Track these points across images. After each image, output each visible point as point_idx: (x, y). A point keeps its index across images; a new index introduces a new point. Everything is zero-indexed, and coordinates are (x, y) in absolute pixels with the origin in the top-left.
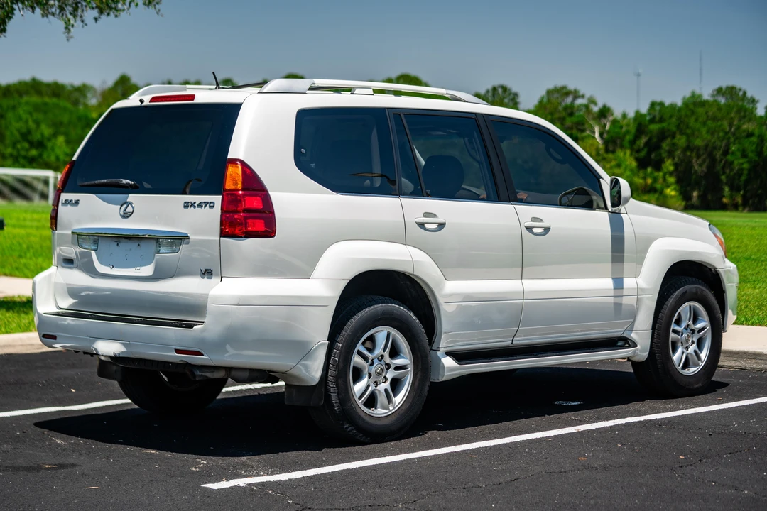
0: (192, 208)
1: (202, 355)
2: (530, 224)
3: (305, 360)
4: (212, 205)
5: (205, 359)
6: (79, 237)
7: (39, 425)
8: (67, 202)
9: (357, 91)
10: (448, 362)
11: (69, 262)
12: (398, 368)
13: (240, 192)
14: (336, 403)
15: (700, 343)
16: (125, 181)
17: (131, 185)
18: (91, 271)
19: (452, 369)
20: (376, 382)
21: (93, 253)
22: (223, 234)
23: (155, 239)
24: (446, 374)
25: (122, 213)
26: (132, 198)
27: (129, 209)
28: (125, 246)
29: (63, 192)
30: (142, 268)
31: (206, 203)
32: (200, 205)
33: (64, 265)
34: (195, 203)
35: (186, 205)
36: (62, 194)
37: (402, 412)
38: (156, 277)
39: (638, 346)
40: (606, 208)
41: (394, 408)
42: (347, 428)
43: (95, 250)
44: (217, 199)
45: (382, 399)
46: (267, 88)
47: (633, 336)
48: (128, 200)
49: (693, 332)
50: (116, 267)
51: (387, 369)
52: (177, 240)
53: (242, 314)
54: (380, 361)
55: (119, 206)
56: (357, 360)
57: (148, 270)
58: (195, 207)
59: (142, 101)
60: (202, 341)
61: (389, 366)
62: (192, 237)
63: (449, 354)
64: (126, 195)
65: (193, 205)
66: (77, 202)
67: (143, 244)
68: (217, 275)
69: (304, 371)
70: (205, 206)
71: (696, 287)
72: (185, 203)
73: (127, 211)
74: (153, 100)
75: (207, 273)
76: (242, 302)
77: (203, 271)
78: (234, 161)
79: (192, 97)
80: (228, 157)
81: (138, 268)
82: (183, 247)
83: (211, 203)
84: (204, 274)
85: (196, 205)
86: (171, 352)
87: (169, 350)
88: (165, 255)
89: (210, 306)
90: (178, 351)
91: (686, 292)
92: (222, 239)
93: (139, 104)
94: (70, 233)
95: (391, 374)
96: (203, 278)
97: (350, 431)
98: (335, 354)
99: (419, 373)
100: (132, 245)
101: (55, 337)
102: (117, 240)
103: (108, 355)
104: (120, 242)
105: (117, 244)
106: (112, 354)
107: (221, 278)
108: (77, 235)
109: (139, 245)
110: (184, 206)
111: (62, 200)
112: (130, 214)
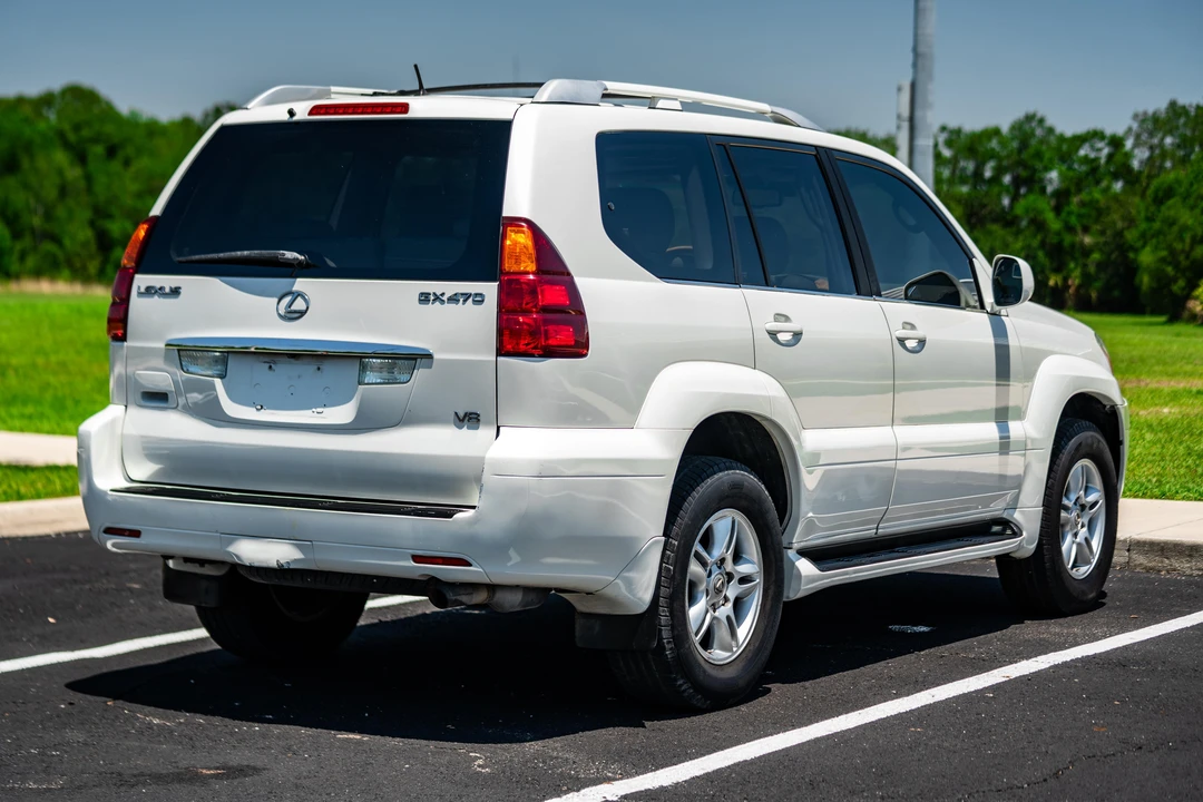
0: (437, 303)
1: (470, 565)
2: (902, 333)
3: (629, 571)
4: (479, 299)
5: (474, 572)
6: (184, 353)
7: (78, 686)
8: (150, 291)
9: (660, 104)
10: (805, 567)
11: (156, 398)
12: (744, 580)
13: (531, 277)
14: (668, 643)
15: (1091, 526)
16: (290, 255)
17: (300, 262)
18: (213, 414)
19: (812, 579)
20: (713, 605)
21: (218, 382)
22: (501, 352)
23: (356, 358)
24: (802, 588)
25: (282, 312)
26: (301, 284)
27: (299, 305)
28: (284, 370)
29: (137, 272)
30: (326, 410)
31: (467, 296)
32: (454, 299)
33: (143, 403)
34: (443, 294)
35: (424, 298)
36: (137, 276)
37: (750, 655)
38: (360, 425)
39: (1024, 534)
40: (982, 306)
41: (738, 647)
42: (681, 685)
43: (222, 377)
44: (490, 289)
45: (722, 633)
46: (544, 93)
47: (1017, 516)
48: (295, 288)
49: (1083, 507)
50: (268, 408)
51: (729, 582)
52: (407, 360)
53: (547, 492)
54: (719, 568)
55: (276, 300)
56: (695, 568)
57: (343, 414)
58: (442, 302)
59: (291, 113)
60: (472, 541)
61: (730, 576)
62: (436, 356)
63: (803, 553)
64: (292, 280)
65: (437, 298)
66: (175, 292)
67: (327, 366)
68: (488, 423)
69: (623, 589)
70: (465, 301)
71: (1092, 436)
72: (422, 294)
73: (294, 307)
74: (315, 110)
75: (470, 419)
76: (546, 472)
77: (461, 415)
78: (515, 222)
79: (404, 108)
80: (504, 214)
81: (319, 410)
82: (419, 374)
83: (476, 295)
84: (462, 420)
85: (445, 298)
86: (405, 559)
87: (401, 557)
88: (375, 387)
89: (487, 478)
90: (417, 559)
91: (1080, 444)
92: (501, 359)
93: (286, 117)
94: (162, 345)
95: (732, 591)
96: (460, 428)
97: (685, 691)
98: (668, 558)
99: (772, 587)
100: (306, 370)
101: (136, 534)
102: (266, 360)
103: (264, 565)
104: (275, 363)
105: (270, 367)
106: (273, 564)
107: (498, 428)
108: (179, 350)
109: (319, 369)
110: (420, 300)
111: (139, 287)
112: (302, 314)
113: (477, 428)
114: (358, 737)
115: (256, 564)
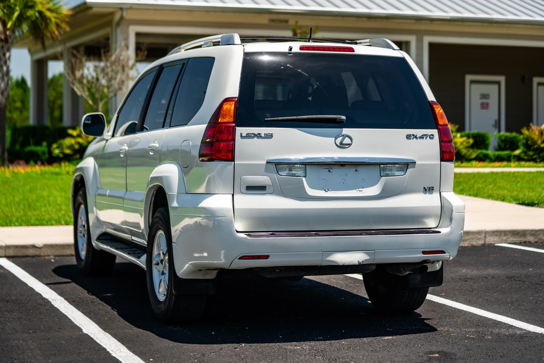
0: (415, 139)
1: (444, 253)
4: (432, 137)
6: (277, 165)
8: (249, 136)
11: (259, 189)
21: (303, 179)
22: (442, 160)
23: (378, 165)
25: (338, 144)
27: (347, 141)
28: (337, 172)
30: (364, 189)
31: (427, 136)
32: (422, 137)
33: (246, 192)
34: (417, 135)
35: (408, 137)
36: (237, 128)
43: (305, 177)
44: (435, 132)
48: (344, 133)
50: (332, 190)
55: (334, 139)
58: (417, 138)
59: (290, 48)
62: (417, 163)
64: (341, 129)
65: (415, 137)
67: (360, 169)
68: (436, 191)
70: (426, 138)
72: (407, 135)
73: (344, 142)
74: (302, 48)
75: (429, 190)
77: (426, 188)
79: (352, 50)
80: (429, 100)
81: (360, 190)
82: (409, 171)
83: (430, 135)
84: (426, 191)
86: (420, 254)
87: (418, 253)
89: (454, 214)
90: (424, 253)
92: (442, 163)
94: (265, 163)
96: (426, 194)
100: (350, 171)
101: (267, 257)
102: (327, 167)
103: (352, 264)
104: (331, 169)
105: (329, 171)
106: (357, 263)
107: (440, 193)
108: (275, 164)
109: (356, 170)
110: (407, 137)
111: (241, 134)
112: (349, 145)
113: (432, 193)
114: (390, 337)
115: (346, 264)
